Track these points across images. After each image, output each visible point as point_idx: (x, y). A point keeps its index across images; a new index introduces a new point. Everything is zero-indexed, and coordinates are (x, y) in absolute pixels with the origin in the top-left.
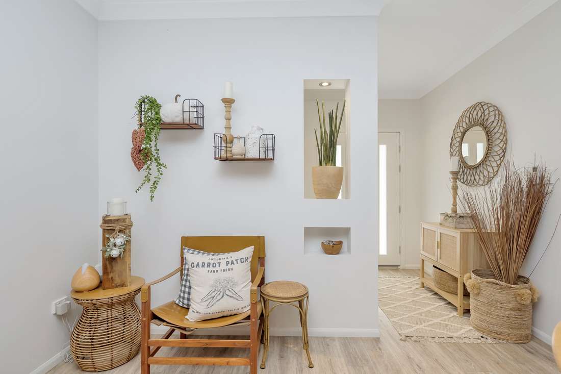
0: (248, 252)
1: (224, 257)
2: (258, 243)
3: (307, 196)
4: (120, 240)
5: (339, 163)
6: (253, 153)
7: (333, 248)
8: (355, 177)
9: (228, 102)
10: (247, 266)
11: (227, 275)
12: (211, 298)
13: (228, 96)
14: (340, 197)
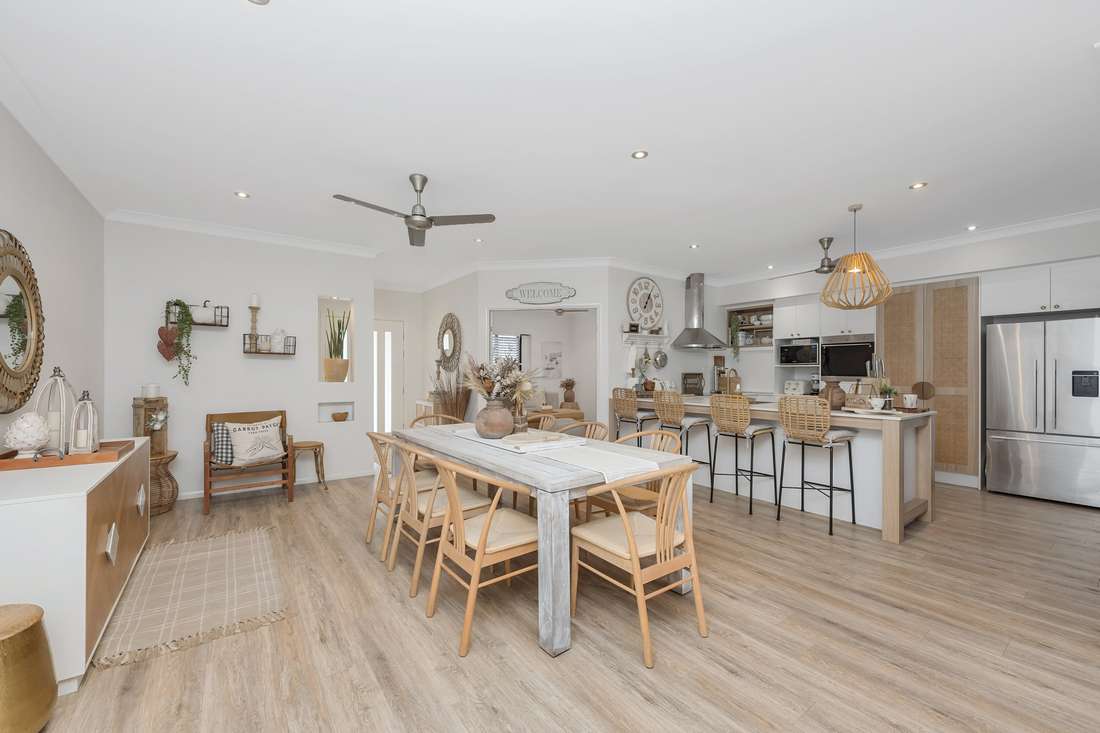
0: (277, 420)
1: (259, 425)
2: (283, 413)
3: (319, 380)
4: (161, 417)
5: (345, 357)
6: (279, 348)
7: (340, 418)
8: (357, 368)
9: (254, 310)
10: (277, 428)
11: (264, 434)
12: (254, 449)
13: (254, 305)
14: (346, 380)
